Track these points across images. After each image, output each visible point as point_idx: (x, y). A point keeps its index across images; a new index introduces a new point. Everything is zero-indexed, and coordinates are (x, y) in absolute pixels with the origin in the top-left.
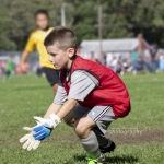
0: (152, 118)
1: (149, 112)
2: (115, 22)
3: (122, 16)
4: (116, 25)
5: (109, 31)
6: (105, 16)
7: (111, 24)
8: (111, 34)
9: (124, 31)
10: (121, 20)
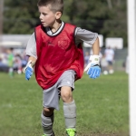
0: (31, 125)
1: (30, 118)
2: (18, 16)
3: (26, 10)
4: (19, 20)
5: (11, 26)
6: (7, 9)
7: (13, 18)
8: (13, 29)
9: (27, 26)
10: (25, 14)
